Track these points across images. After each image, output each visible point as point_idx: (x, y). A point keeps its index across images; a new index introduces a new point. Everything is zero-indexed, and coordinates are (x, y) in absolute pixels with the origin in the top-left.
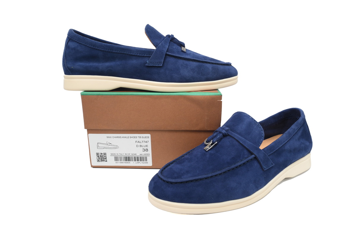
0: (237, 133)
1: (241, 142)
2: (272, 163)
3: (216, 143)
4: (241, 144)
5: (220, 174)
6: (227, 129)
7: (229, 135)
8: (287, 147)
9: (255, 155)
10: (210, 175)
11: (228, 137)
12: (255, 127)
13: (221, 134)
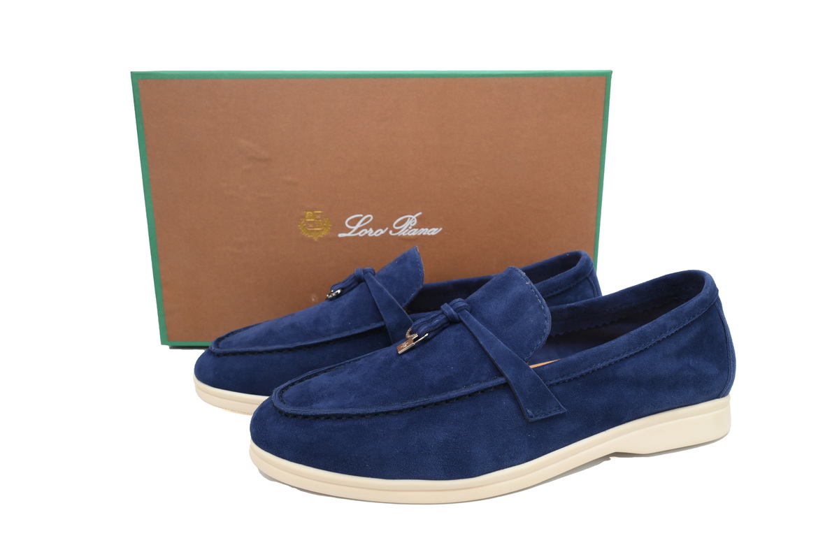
0: (483, 320)
1: (481, 343)
2: (559, 407)
3: (427, 335)
4: (480, 345)
5: (400, 411)
6: (460, 307)
7: (460, 322)
8: (627, 370)
9: (506, 378)
10: (373, 410)
11: (459, 326)
12: (532, 308)
13: (444, 317)
